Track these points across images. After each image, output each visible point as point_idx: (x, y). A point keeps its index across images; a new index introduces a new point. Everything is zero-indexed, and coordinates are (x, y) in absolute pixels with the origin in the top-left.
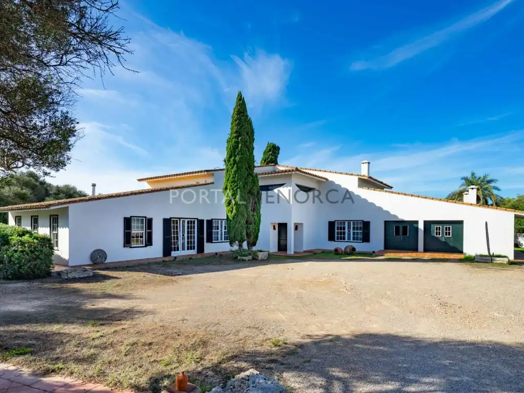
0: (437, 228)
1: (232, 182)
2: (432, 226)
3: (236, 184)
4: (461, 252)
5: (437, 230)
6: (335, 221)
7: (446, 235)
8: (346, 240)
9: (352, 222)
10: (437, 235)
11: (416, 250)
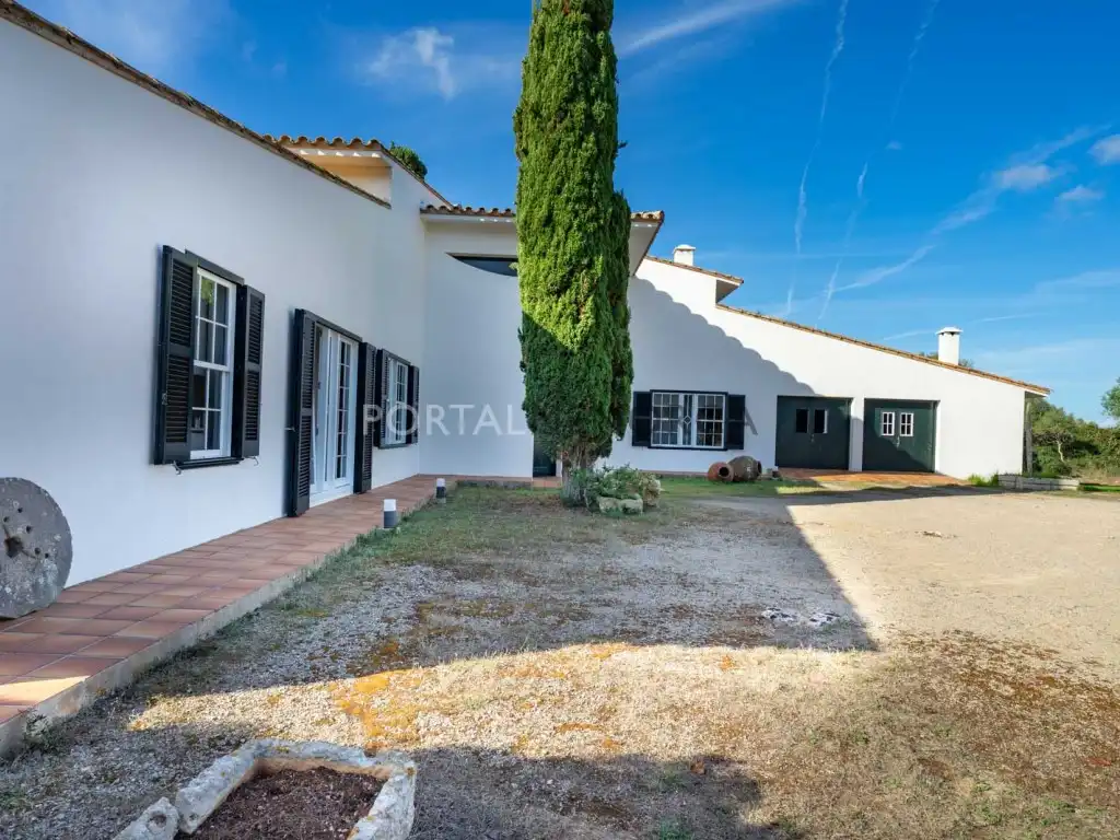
0: (885, 415)
1: (578, 200)
2: (877, 410)
3: (592, 210)
4: (931, 471)
5: (885, 421)
6: (653, 391)
7: (903, 432)
8: (680, 443)
9: (696, 398)
10: (885, 432)
11: (842, 466)
